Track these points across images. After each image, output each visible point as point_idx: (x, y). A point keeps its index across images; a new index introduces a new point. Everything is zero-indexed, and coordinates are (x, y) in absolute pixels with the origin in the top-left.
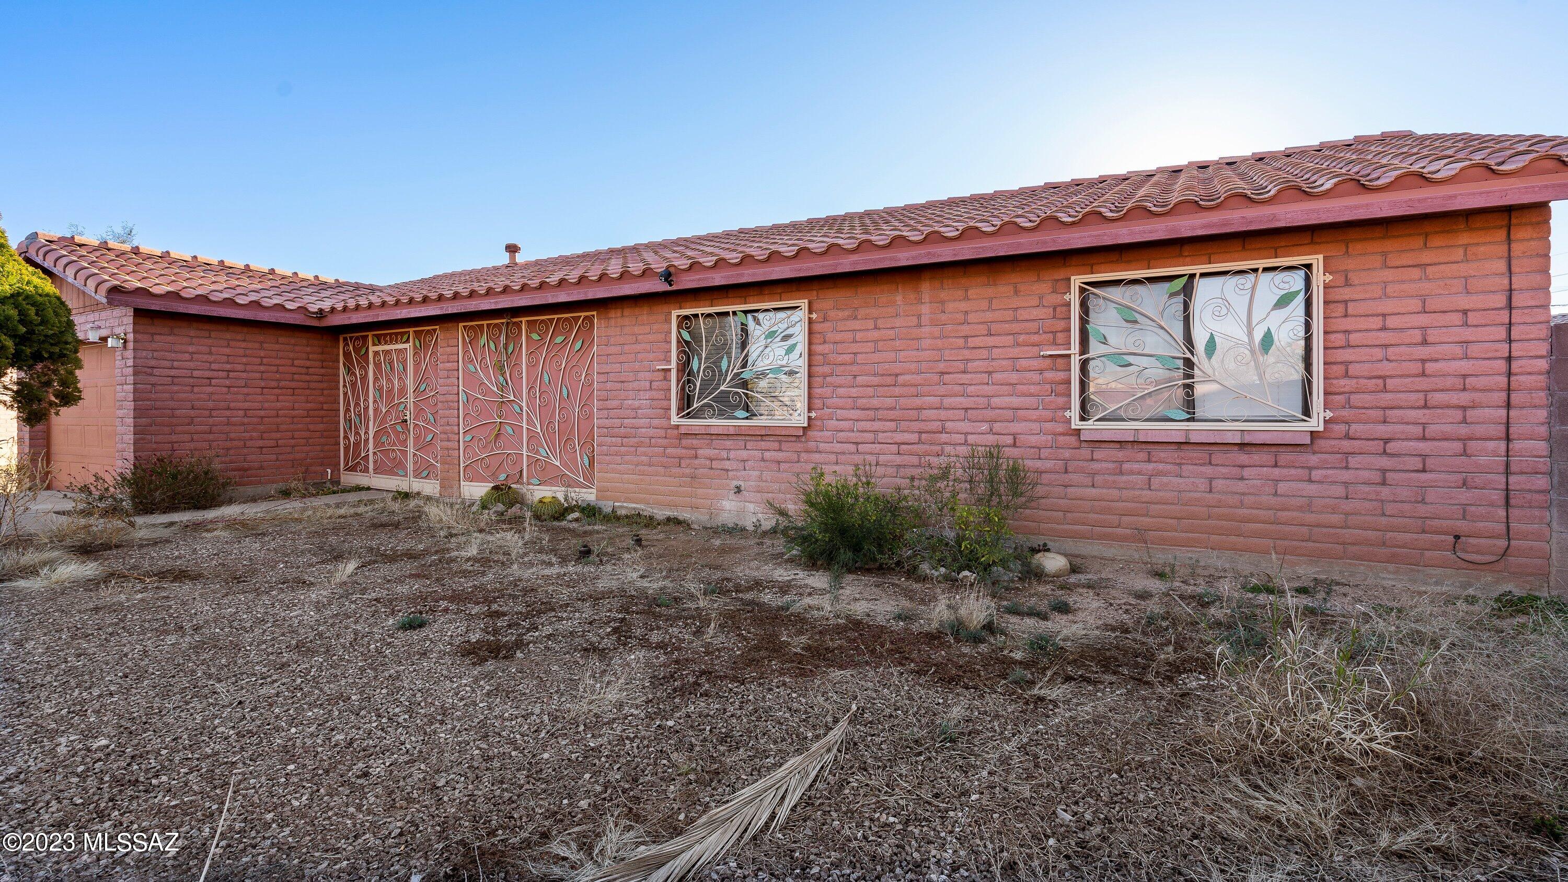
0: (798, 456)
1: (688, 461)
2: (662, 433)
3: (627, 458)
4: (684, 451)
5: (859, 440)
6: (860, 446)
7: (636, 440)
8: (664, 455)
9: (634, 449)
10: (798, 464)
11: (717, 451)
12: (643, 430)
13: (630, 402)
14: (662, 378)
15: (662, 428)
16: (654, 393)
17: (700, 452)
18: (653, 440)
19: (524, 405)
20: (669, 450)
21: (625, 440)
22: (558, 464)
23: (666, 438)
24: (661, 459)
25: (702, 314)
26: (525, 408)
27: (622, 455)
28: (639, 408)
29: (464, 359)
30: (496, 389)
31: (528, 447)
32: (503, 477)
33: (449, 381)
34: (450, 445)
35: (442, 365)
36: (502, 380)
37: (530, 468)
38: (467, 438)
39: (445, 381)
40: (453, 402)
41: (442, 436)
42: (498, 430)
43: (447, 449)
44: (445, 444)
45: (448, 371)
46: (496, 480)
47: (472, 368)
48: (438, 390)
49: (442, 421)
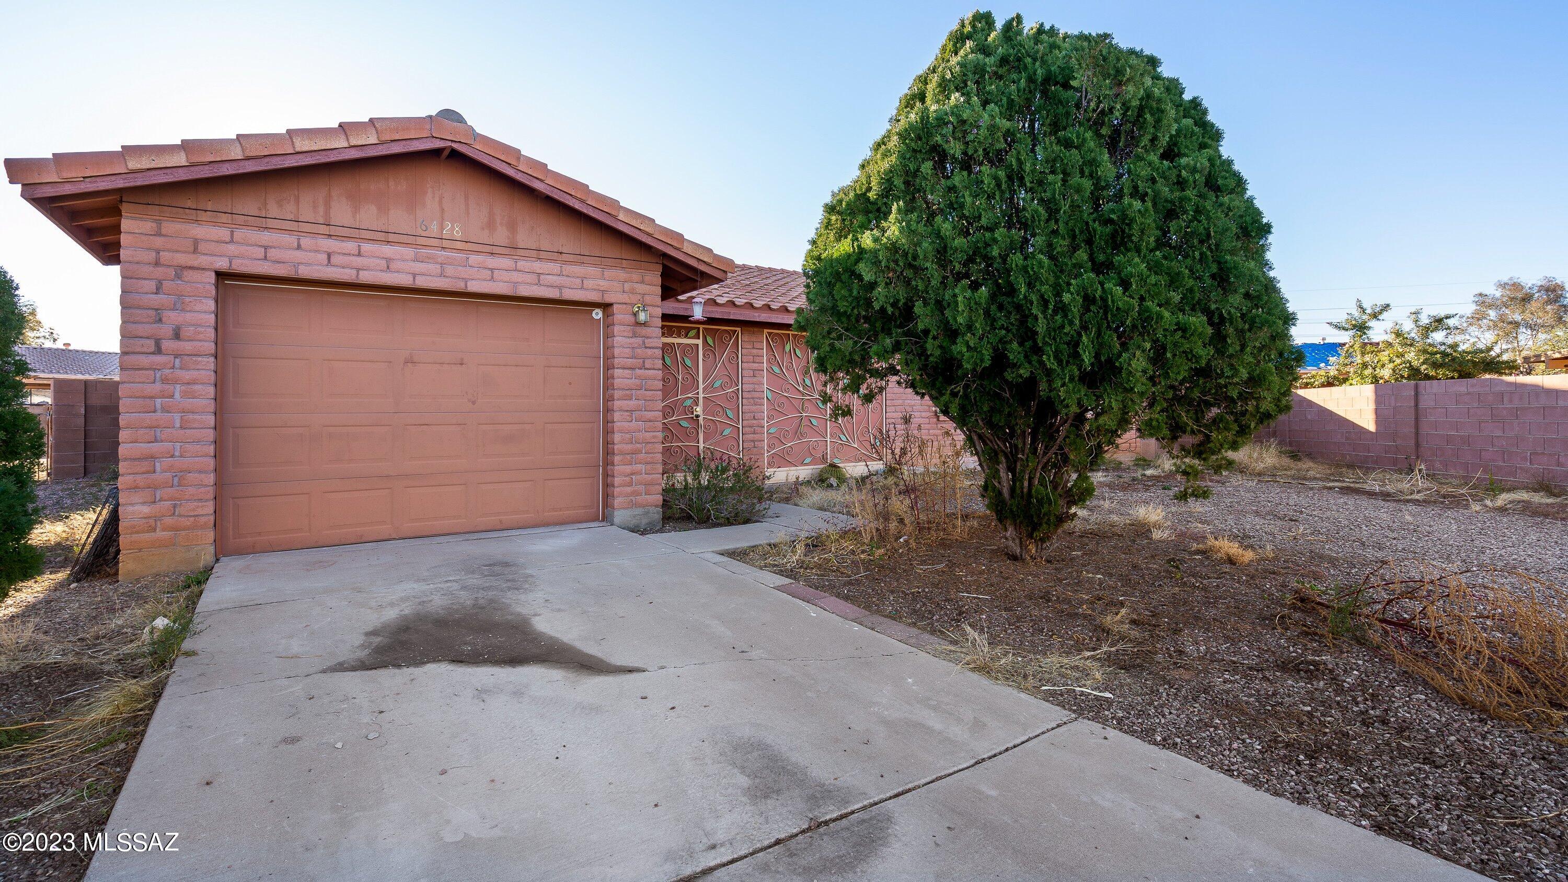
2: (927, 421)
4: (939, 431)
8: (929, 434)
12: (917, 419)
13: (908, 401)
15: (927, 418)
18: (922, 426)
20: (931, 431)
22: (856, 446)
23: (929, 423)
28: (914, 405)
29: (769, 361)
30: (801, 389)
31: (831, 435)
32: (808, 460)
33: (755, 379)
34: (756, 437)
35: (745, 365)
36: (808, 382)
37: (832, 450)
38: (772, 431)
39: (750, 379)
40: (760, 398)
41: (747, 429)
42: (804, 423)
43: (753, 441)
44: (751, 437)
45: (754, 370)
46: (802, 464)
47: (777, 370)
48: (740, 387)
49: (747, 416)
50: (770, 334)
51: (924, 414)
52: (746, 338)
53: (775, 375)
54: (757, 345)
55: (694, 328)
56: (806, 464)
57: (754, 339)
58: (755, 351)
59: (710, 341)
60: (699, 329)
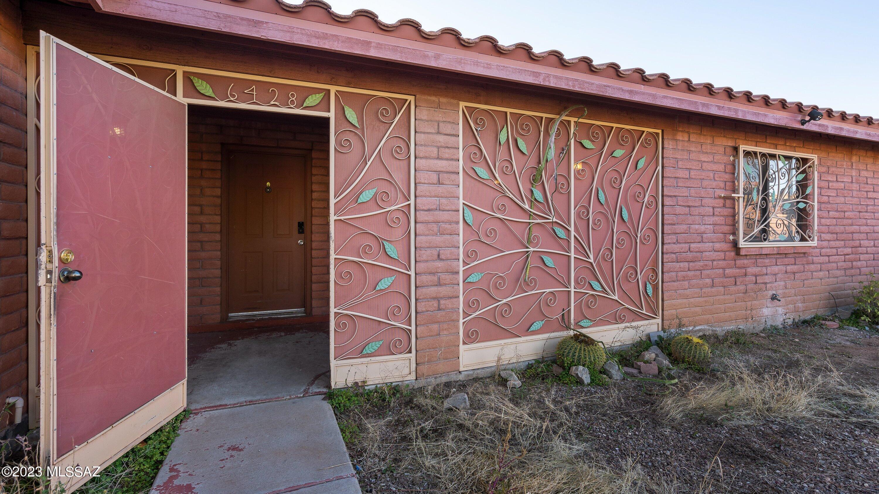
0: (804, 267)
1: (741, 279)
2: (722, 255)
3: (694, 282)
4: (738, 270)
5: (830, 254)
6: (830, 257)
7: (701, 263)
8: (725, 276)
9: (698, 273)
10: (804, 274)
11: (759, 269)
12: (707, 253)
13: (697, 227)
14: (721, 205)
15: (722, 251)
16: (716, 218)
17: (749, 270)
18: (715, 263)
19: (572, 229)
20: (727, 271)
21: (691, 264)
22: (616, 298)
23: (724, 260)
24: (721, 280)
25: (760, 153)
26: (573, 233)
27: (689, 279)
28: (704, 233)
29: (468, 158)
30: (527, 207)
31: (576, 282)
32: (537, 325)
33: (441, 189)
34: (443, 291)
35: (421, 163)
36: (538, 195)
37: (579, 307)
38: (474, 278)
39: (432, 188)
40: (450, 222)
41: (425, 279)
42: (532, 262)
43: (437, 299)
44: (433, 291)
45: (439, 172)
46: (528, 331)
47: (483, 173)
48: (412, 202)
49: (425, 254)
50: (471, 110)
51: (717, 246)
52: (424, 114)
53: (479, 179)
54: (446, 128)
55: (319, 91)
56: (535, 333)
57: (439, 116)
58: (441, 139)
59: (351, 115)
60: (329, 91)
